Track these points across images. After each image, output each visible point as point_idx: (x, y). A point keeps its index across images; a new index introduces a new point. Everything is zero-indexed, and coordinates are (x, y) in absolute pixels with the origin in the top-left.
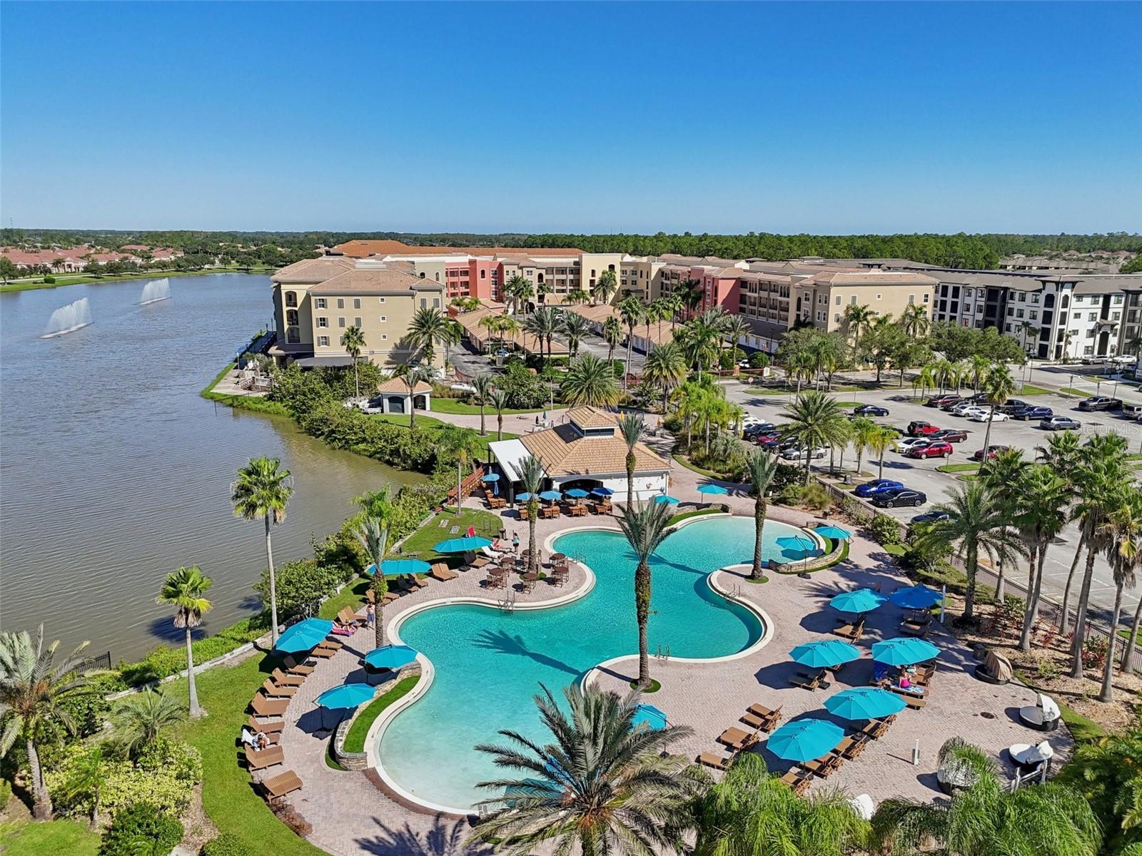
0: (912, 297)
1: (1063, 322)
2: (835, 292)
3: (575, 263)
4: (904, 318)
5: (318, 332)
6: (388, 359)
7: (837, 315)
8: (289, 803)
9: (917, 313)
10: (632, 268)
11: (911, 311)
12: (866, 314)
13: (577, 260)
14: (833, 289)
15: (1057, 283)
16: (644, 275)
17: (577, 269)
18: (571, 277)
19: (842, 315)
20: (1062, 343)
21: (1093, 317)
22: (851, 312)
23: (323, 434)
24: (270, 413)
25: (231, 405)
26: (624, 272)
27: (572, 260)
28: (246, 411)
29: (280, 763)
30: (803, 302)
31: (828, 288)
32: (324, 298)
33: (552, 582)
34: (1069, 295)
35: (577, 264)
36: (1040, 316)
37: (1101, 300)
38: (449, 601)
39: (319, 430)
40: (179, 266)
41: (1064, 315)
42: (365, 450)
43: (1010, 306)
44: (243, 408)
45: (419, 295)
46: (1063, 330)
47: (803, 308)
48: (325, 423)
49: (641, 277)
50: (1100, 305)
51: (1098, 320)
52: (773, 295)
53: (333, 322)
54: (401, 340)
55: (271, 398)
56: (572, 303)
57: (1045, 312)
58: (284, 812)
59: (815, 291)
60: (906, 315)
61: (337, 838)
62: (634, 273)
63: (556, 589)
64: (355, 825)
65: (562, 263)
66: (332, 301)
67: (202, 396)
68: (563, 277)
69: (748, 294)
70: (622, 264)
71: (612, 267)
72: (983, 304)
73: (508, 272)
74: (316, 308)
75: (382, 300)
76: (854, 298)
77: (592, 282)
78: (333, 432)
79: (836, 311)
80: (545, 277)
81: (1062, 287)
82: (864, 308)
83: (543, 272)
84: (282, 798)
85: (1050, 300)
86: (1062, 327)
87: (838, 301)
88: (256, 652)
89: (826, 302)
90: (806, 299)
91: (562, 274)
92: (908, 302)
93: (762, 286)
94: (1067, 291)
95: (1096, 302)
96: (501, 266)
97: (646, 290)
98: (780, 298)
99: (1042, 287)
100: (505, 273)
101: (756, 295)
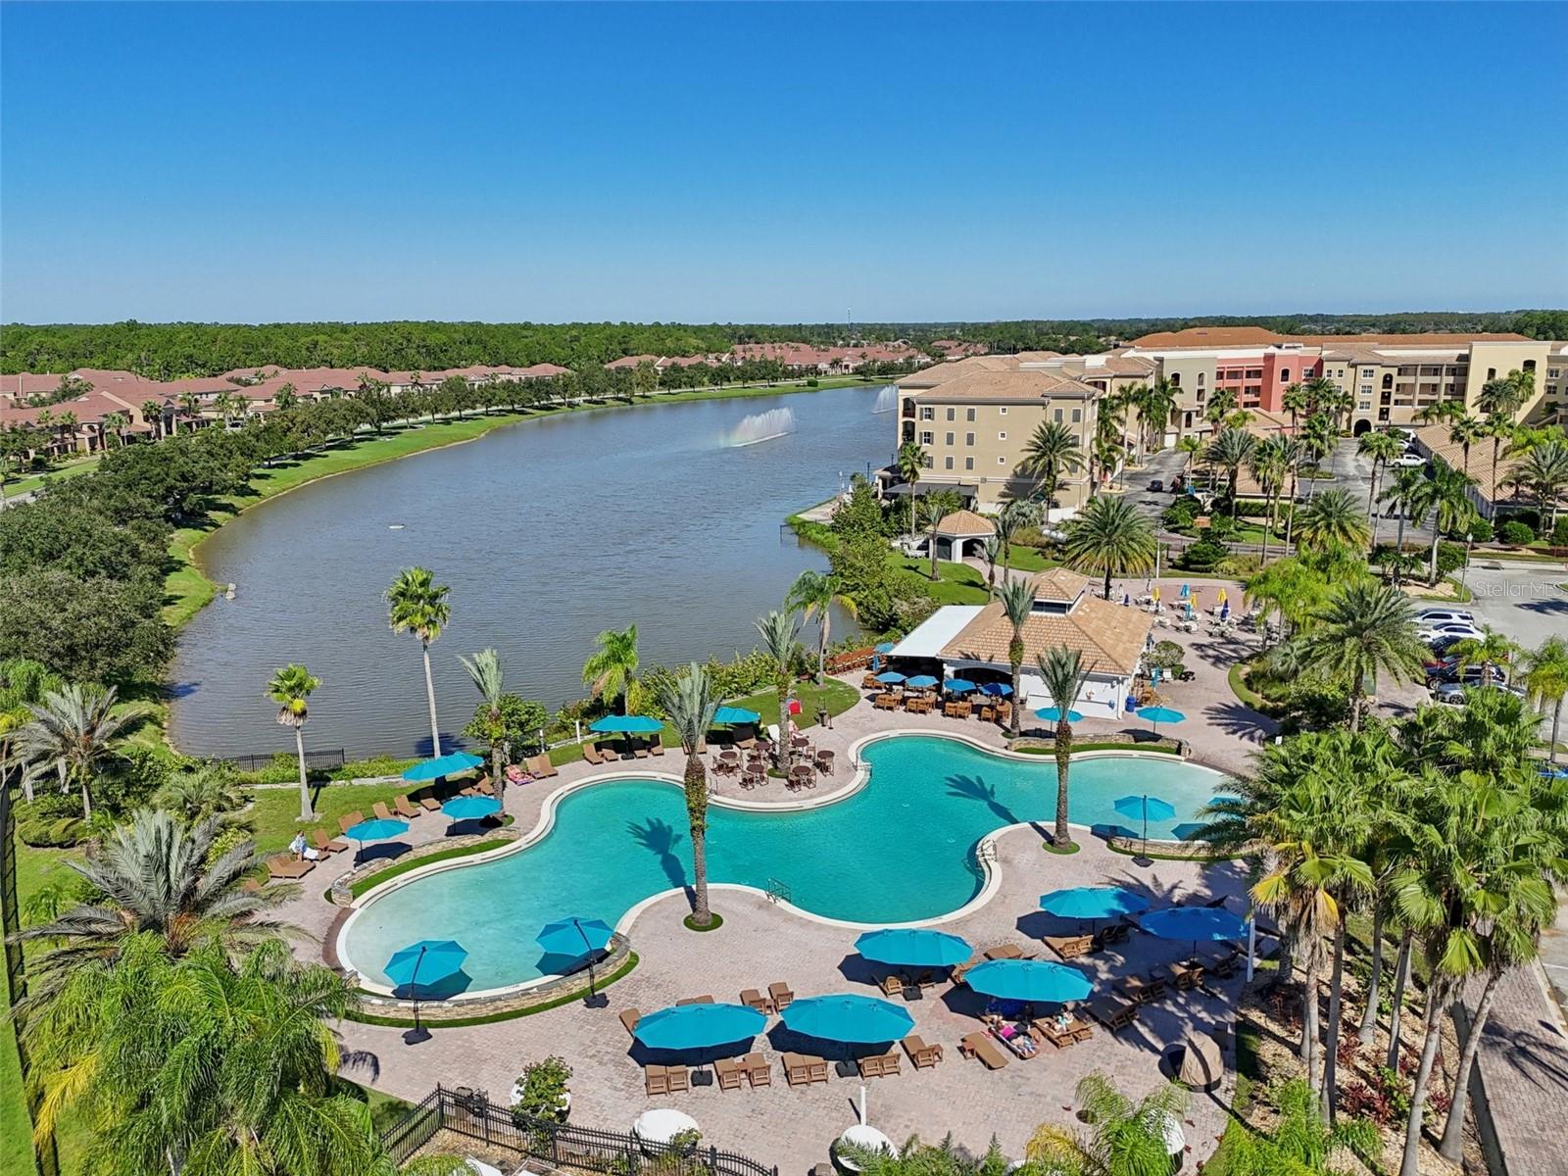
3: (1460, 358)
6: (1002, 489)
13: (1466, 352)
17: (1461, 368)
18: (1451, 380)
26: (1552, 373)
27: (1457, 352)
32: (931, 406)
35: (1465, 359)
45: (1055, 404)
53: (939, 438)
56: (1429, 422)
65: (1435, 358)
66: (940, 411)
68: (1435, 380)
70: (1549, 358)
71: (1530, 365)
73: (1329, 371)
74: (921, 419)
75: (1004, 410)
80: (1396, 380)
83: (1394, 372)
91: (1435, 374)
96: (1320, 363)
100: (1325, 373)
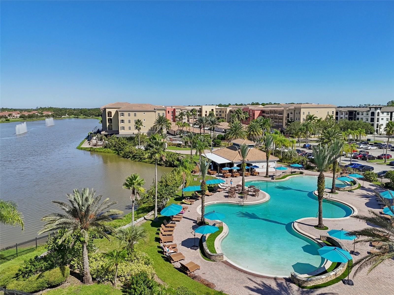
0: (328, 112)
1: (378, 121)
2: (302, 110)
3: (200, 109)
4: (326, 119)
5: (121, 125)
7: (303, 118)
8: (197, 275)
9: (331, 118)
10: (220, 110)
11: (328, 117)
12: (314, 117)
14: (302, 109)
15: (375, 108)
16: (224, 112)
17: (200, 111)
18: (199, 113)
19: (305, 118)
20: (378, 129)
21: (387, 120)
22: (308, 117)
23: (130, 157)
24: (106, 152)
25: (90, 151)
26: (217, 112)
28: (96, 152)
29: (183, 259)
30: (290, 115)
31: (300, 109)
32: (123, 112)
33: (253, 195)
34: (379, 112)
36: (369, 120)
37: (390, 114)
38: (215, 202)
39: (128, 156)
40: (53, 116)
41: (378, 119)
42: (148, 161)
43: (357, 117)
44: (95, 151)
45: (157, 112)
46: (378, 124)
47: (290, 117)
48: (131, 153)
49: (223, 113)
50: (390, 115)
51: (389, 120)
52: (276, 115)
53: (126, 121)
54: (151, 127)
55: (105, 147)
57: (371, 118)
58: (197, 279)
59: (294, 111)
60: (327, 118)
61: (230, 289)
62: (220, 112)
63: (256, 198)
64: (234, 283)
66: (126, 114)
67: (77, 148)
69: (266, 115)
70: (216, 109)
71: (212, 110)
72: (347, 117)
73: (177, 111)
74: (120, 116)
75: (144, 113)
76: (309, 112)
77: (206, 115)
78: (135, 155)
79: (303, 117)
81: (377, 109)
82: (313, 115)
84: (192, 273)
85: (373, 114)
86: (378, 123)
87: (304, 113)
88: (145, 221)
89: (299, 114)
90: (291, 114)
91: (196, 112)
92: (327, 114)
93: (271, 112)
94: (379, 111)
95: (388, 115)
96: (174, 110)
97: (225, 117)
98: (278, 115)
99: (369, 110)
100: (176, 112)
101: (269, 115)
